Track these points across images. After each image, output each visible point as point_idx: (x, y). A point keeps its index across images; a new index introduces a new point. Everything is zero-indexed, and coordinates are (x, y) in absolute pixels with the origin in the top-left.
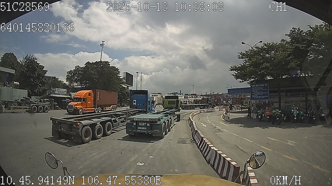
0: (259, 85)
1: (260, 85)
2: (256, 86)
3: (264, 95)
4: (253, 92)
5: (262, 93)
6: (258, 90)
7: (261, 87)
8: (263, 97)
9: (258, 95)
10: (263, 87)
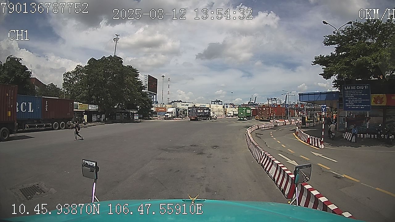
0: (356, 87)
1: (358, 88)
2: (351, 88)
3: (363, 103)
4: (347, 98)
5: (360, 100)
6: (355, 95)
7: (360, 91)
8: (362, 106)
9: (355, 104)
10: (361, 91)
